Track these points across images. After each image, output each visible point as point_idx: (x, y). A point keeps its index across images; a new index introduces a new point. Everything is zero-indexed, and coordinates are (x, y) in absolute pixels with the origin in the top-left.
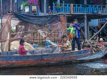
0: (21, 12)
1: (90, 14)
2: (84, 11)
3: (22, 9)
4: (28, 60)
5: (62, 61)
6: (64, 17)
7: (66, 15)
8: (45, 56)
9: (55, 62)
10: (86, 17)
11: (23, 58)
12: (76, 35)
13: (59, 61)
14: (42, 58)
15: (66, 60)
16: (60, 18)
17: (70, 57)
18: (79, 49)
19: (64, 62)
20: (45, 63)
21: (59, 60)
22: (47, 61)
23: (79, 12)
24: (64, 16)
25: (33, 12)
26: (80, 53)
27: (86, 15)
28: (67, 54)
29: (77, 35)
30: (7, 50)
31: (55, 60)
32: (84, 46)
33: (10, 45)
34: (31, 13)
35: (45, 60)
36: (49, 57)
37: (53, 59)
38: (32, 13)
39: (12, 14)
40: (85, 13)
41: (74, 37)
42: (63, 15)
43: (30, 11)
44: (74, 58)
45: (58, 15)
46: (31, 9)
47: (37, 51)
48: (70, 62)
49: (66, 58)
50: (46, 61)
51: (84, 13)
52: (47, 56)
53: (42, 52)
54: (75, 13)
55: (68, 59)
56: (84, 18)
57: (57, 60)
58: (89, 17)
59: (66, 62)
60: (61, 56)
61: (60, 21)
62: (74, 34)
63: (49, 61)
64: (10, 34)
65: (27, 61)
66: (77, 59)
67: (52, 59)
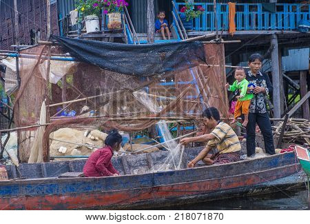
0: (71, 34)
1: (288, 32)
2: (270, 25)
3: (73, 22)
4: (109, 193)
5: (215, 191)
6: (218, 47)
7: (223, 41)
8: (162, 179)
9: (193, 197)
10: (275, 42)
11: (95, 187)
12: (260, 103)
13: (209, 192)
14: (154, 184)
15: (230, 187)
16: (204, 52)
17: (244, 178)
18: (269, 149)
19: (224, 194)
20: (164, 199)
21: (208, 188)
22: (171, 194)
23: (254, 27)
24: (218, 43)
25: (112, 31)
26: (273, 162)
27: (275, 36)
28: (232, 168)
29: (261, 106)
30: (40, 160)
31: (197, 189)
32: (283, 141)
33: (47, 141)
34: (103, 35)
35: (163, 189)
36: (175, 181)
37: (190, 187)
38: (108, 35)
39: (54, 44)
40: (272, 29)
41: (254, 111)
42: (212, 41)
43: (103, 29)
44: (253, 181)
45: (198, 42)
46: (103, 23)
47: (132, 159)
48: (242, 193)
49: (230, 182)
50: (167, 192)
51: (270, 29)
52: (170, 178)
53: (148, 162)
54: (243, 30)
55: (235, 185)
56: (271, 47)
57: (202, 189)
58: (285, 41)
59: (230, 194)
60: (215, 177)
61: (204, 61)
62: (252, 103)
63: (177, 194)
64: (47, 108)
65: (108, 196)
66: (264, 184)
67: (187, 187)
